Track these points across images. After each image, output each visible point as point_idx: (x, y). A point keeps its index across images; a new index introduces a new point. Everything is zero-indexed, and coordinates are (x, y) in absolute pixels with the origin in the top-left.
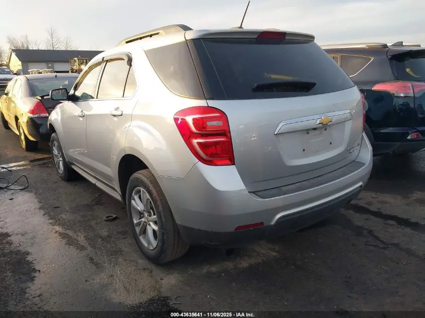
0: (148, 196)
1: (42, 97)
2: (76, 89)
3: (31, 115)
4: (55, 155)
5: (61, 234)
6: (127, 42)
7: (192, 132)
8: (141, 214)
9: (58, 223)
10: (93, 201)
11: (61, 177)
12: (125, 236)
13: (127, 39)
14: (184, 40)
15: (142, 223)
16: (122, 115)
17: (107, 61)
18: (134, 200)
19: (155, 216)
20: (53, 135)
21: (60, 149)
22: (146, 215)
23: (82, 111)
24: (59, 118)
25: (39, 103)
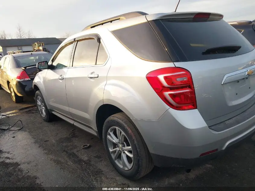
0: (123, 133)
1: (25, 68)
2: (53, 61)
3: (18, 80)
4: (39, 105)
5: (55, 161)
6: (92, 27)
7: (164, 87)
8: (115, 145)
9: (50, 153)
10: (70, 135)
11: (44, 120)
12: (101, 159)
13: (91, 25)
14: (146, 21)
15: (117, 152)
16: (98, 77)
17: (78, 41)
18: (110, 135)
19: (130, 147)
20: (37, 92)
21: (43, 101)
22: (120, 146)
23: (61, 76)
24: (42, 81)
25: (23, 72)
